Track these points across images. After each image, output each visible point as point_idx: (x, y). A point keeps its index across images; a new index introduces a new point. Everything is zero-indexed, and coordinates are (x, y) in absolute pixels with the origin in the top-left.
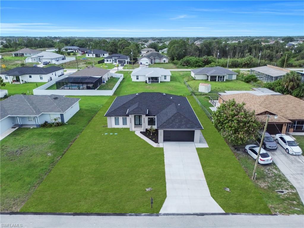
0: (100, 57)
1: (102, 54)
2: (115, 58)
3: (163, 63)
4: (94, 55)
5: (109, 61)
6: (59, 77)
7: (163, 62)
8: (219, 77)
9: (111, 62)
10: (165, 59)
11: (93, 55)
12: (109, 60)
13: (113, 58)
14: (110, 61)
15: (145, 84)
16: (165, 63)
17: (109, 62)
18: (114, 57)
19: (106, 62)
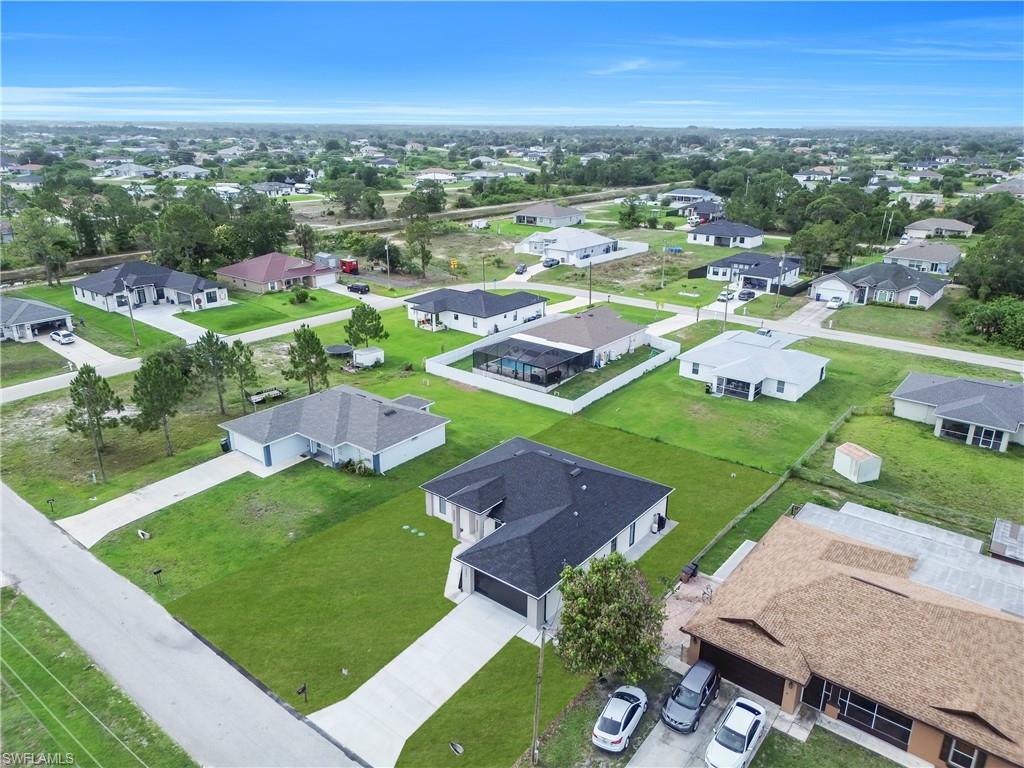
0: (729, 246)
1: (738, 239)
2: (741, 267)
3: (903, 307)
4: (712, 238)
5: (721, 273)
6: (525, 322)
7: (908, 304)
8: (978, 430)
9: (727, 278)
10: (915, 293)
11: (708, 240)
12: (721, 271)
13: (736, 266)
14: (724, 274)
15: (702, 393)
16: (914, 309)
17: (720, 278)
18: (739, 263)
19: (709, 276)
